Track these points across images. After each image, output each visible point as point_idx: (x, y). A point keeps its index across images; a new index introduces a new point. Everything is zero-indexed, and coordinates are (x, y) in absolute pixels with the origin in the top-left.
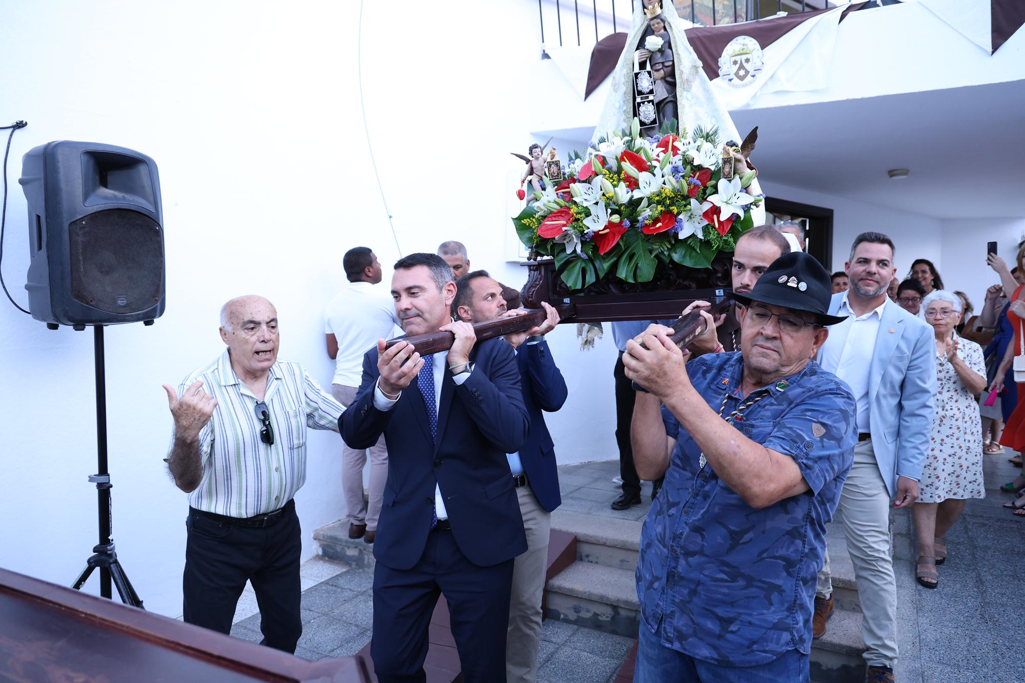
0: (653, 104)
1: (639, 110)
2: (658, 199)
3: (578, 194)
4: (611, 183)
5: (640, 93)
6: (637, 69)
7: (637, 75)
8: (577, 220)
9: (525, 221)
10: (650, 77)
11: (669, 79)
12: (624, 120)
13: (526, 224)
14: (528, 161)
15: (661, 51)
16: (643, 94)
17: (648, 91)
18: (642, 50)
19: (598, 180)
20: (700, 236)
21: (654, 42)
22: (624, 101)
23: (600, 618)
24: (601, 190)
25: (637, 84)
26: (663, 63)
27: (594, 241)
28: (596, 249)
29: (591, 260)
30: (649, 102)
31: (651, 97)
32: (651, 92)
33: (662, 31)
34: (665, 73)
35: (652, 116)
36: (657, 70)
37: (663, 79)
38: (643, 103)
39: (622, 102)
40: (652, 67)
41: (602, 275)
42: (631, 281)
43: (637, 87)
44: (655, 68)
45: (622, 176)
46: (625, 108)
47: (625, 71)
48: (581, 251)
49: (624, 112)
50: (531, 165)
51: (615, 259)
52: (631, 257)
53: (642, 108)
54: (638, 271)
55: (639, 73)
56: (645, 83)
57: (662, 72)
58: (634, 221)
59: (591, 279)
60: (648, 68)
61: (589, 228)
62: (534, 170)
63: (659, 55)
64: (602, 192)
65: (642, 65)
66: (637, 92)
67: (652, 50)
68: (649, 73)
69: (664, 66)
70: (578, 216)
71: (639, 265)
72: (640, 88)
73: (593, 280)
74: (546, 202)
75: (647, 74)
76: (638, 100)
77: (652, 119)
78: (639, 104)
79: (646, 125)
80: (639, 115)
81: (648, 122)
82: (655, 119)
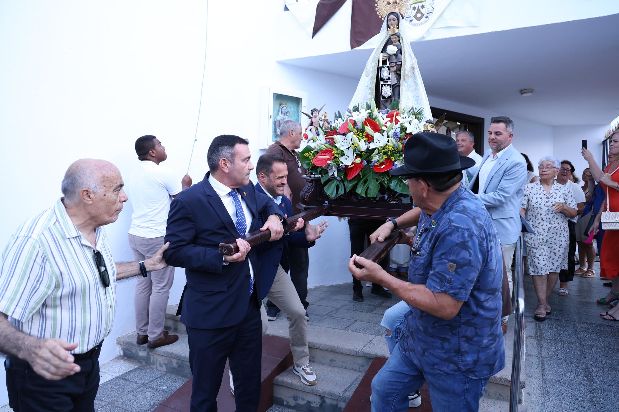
0: (390, 86)
1: (382, 89)
2: (384, 151)
3: (338, 142)
4: (358, 138)
5: (382, 79)
6: (381, 65)
7: (381, 68)
8: (336, 158)
9: (306, 155)
10: (389, 70)
11: (398, 72)
12: (370, 93)
13: (306, 156)
14: (310, 118)
15: (396, 55)
16: (384, 80)
17: (387, 78)
18: (385, 54)
19: (350, 135)
21: (392, 49)
23: (312, 405)
24: (352, 141)
25: (381, 73)
26: (396, 62)
27: (345, 171)
28: (346, 175)
29: (342, 181)
30: (388, 85)
32: (389, 79)
33: (398, 42)
34: (397, 69)
35: (389, 93)
36: (393, 66)
37: (395, 72)
38: (385, 85)
40: (389, 64)
41: (348, 190)
42: (364, 195)
43: (381, 75)
44: (391, 65)
45: (364, 134)
47: (373, 65)
48: (337, 175)
49: (370, 89)
50: (312, 120)
51: (356, 182)
52: (366, 182)
54: (368, 190)
55: (382, 67)
56: (385, 73)
57: (395, 67)
58: (369, 161)
59: (341, 192)
60: (388, 64)
61: (342, 163)
62: (313, 124)
63: (394, 57)
64: (352, 142)
65: (384, 62)
67: (390, 54)
68: (388, 67)
69: (396, 64)
70: (337, 156)
71: (370, 187)
72: (382, 76)
73: (342, 193)
74: (319, 144)
76: (382, 83)
77: (389, 95)
78: (382, 85)
79: (386, 98)
80: (382, 92)
81: (387, 96)
82: (391, 95)
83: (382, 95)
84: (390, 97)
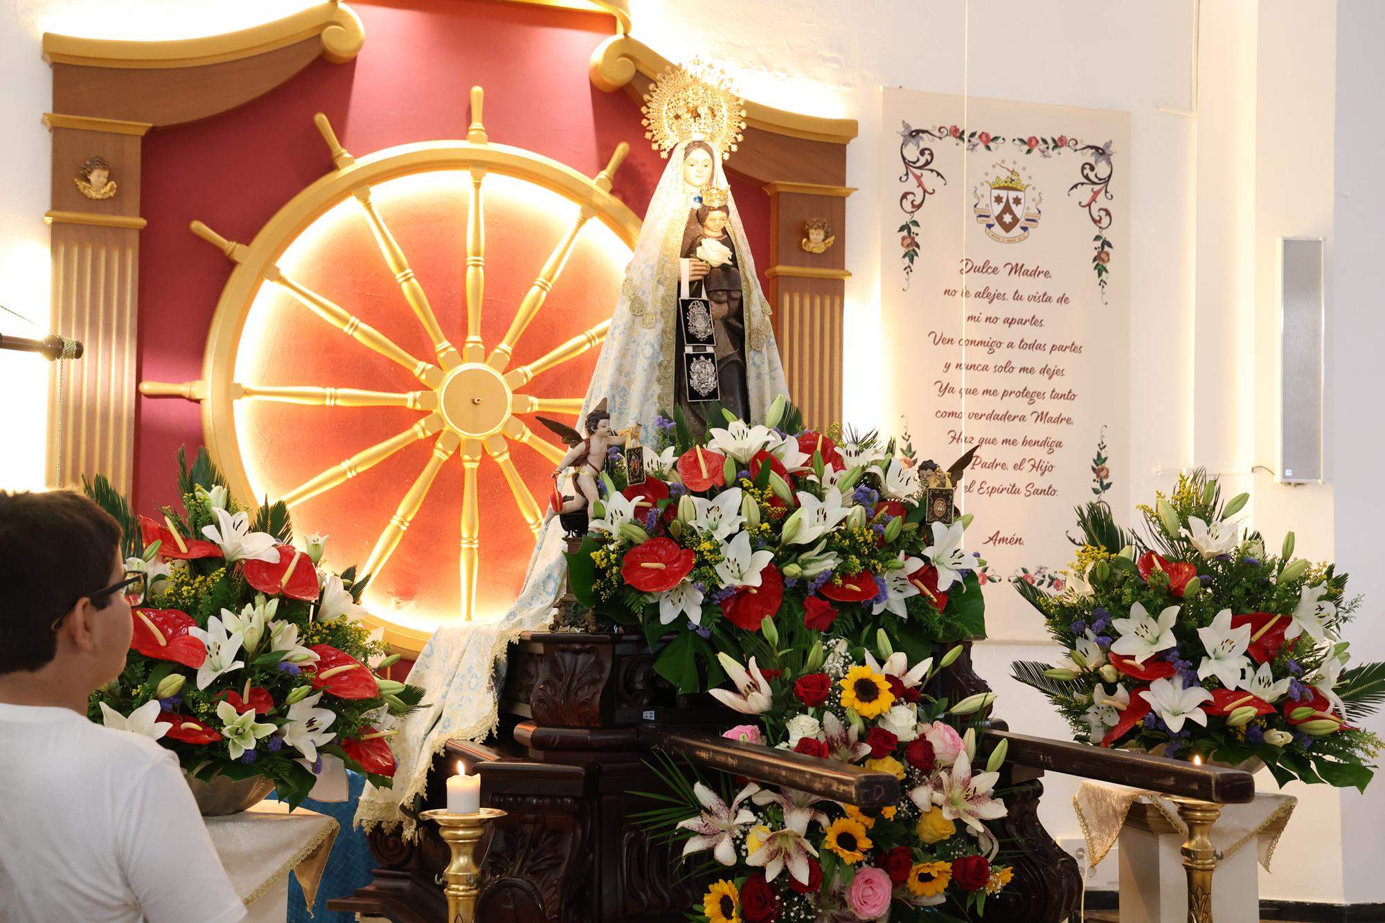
0: (713, 362)
1: (689, 369)
3: (696, 516)
4: (758, 503)
5: (692, 339)
6: (685, 294)
7: (686, 303)
8: (703, 562)
9: (593, 556)
10: (708, 311)
11: (733, 321)
12: (659, 381)
15: (722, 270)
16: (697, 341)
17: (704, 336)
18: (696, 261)
19: (736, 495)
20: (902, 612)
22: (662, 346)
24: (739, 514)
25: (686, 322)
26: (728, 292)
28: (724, 620)
29: (710, 640)
30: (707, 356)
31: (710, 350)
32: (710, 340)
34: (729, 312)
36: (719, 303)
37: (725, 321)
38: (697, 357)
39: (657, 347)
40: (708, 293)
43: (687, 325)
44: (714, 298)
45: (769, 494)
46: (661, 358)
48: (702, 622)
49: (660, 365)
50: (588, 447)
53: (696, 366)
55: (689, 302)
56: (700, 324)
57: (725, 307)
60: (704, 296)
61: (722, 582)
62: (590, 458)
63: (725, 277)
64: (742, 519)
65: (695, 287)
66: (683, 333)
67: (712, 264)
68: (706, 303)
69: (729, 296)
70: (708, 557)
72: (692, 330)
74: (625, 524)
75: (703, 309)
76: (689, 350)
77: (709, 389)
78: (690, 357)
79: (702, 398)
80: (689, 377)
81: (704, 393)
82: (715, 390)
83: (691, 389)
84: (713, 394)
